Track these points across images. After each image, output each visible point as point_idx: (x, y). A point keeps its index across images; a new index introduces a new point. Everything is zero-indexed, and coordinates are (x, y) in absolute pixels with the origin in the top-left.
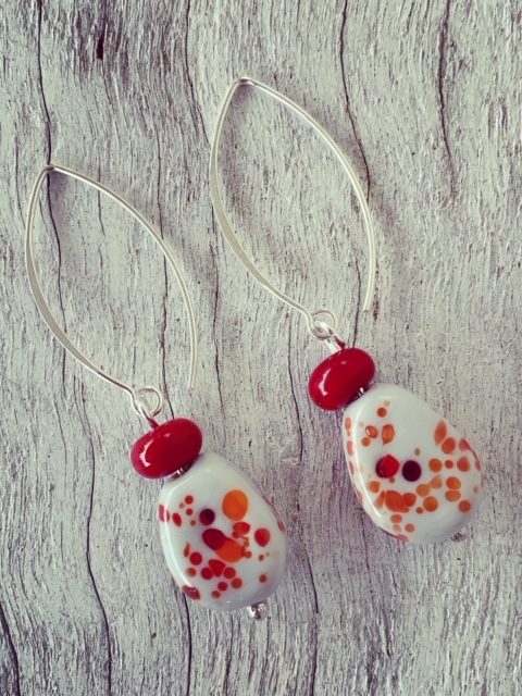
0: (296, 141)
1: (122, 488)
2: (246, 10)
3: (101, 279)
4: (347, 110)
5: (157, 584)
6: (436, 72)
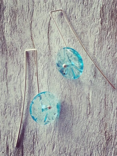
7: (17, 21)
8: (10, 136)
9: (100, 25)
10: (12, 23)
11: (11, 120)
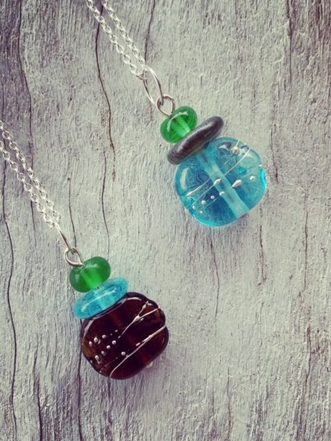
7: (59, 29)
8: (44, 350)
9: (288, 37)
10: (43, 36)
11: (45, 304)
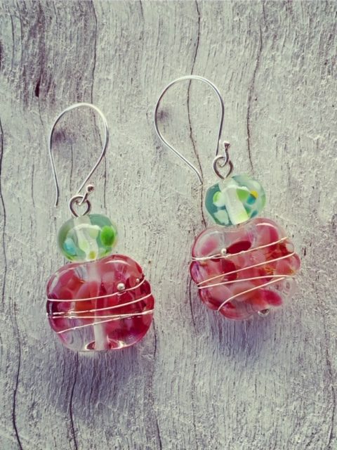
0: (158, 154)
1: (37, 373)
2: (130, 72)
3: (31, 235)
4: (191, 136)
5: (58, 435)
6: (246, 116)
